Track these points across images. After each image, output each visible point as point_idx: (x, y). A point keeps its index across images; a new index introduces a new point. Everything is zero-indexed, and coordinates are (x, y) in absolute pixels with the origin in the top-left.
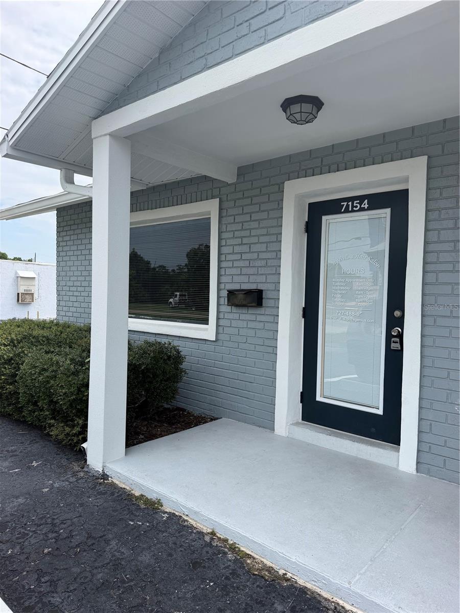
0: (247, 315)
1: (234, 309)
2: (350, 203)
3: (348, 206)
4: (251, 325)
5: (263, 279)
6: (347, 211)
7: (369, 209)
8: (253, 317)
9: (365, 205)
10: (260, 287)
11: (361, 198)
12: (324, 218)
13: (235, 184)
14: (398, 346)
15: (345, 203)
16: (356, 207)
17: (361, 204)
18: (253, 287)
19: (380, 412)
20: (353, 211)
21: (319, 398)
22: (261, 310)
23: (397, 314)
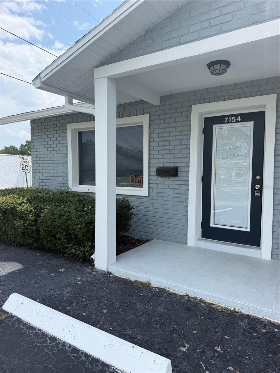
0: (168, 181)
1: (160, 178)
2: (230, 118)
3: (228, 119)
4: (170, 186)
5: (178, 160)
6: (228, 122)
7: (241, 121)
8: (172, 182)
9: (239, 119)
10: (176, 165)
11: (236, 116)
12: (214, 126)
13: (159, 106)
14: (259, 194)
15: (227, 118)
16: (234, 120)
17: (236, 119)
18: (172, 165)
19: (248, 230)
20: (231, 122)
21: (212, 225)
22: (177, 178)
23: (258, 177)
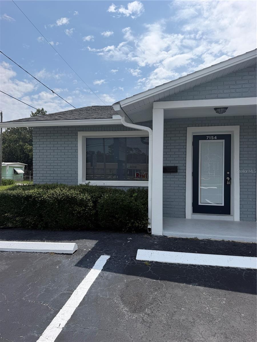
0: (170, 176)
2: (210, 137)
3: (209, 138)
4: (172, 179)
5: (178, 162)
6: (209, 139)
7: (217, 139)
8: (173, 177)
9: (216, 138)
10: (176, 165)
11: (214, 136)
12: (200, 141)
14: (229, 183)
15: (208, 137)
16: (212, 138)
17: (214, 137)
18: (173, 165)
19: (223, 205)
20: (211, 139)
21: (200, 204)
22: (177, 174)
23: (228, 173)
